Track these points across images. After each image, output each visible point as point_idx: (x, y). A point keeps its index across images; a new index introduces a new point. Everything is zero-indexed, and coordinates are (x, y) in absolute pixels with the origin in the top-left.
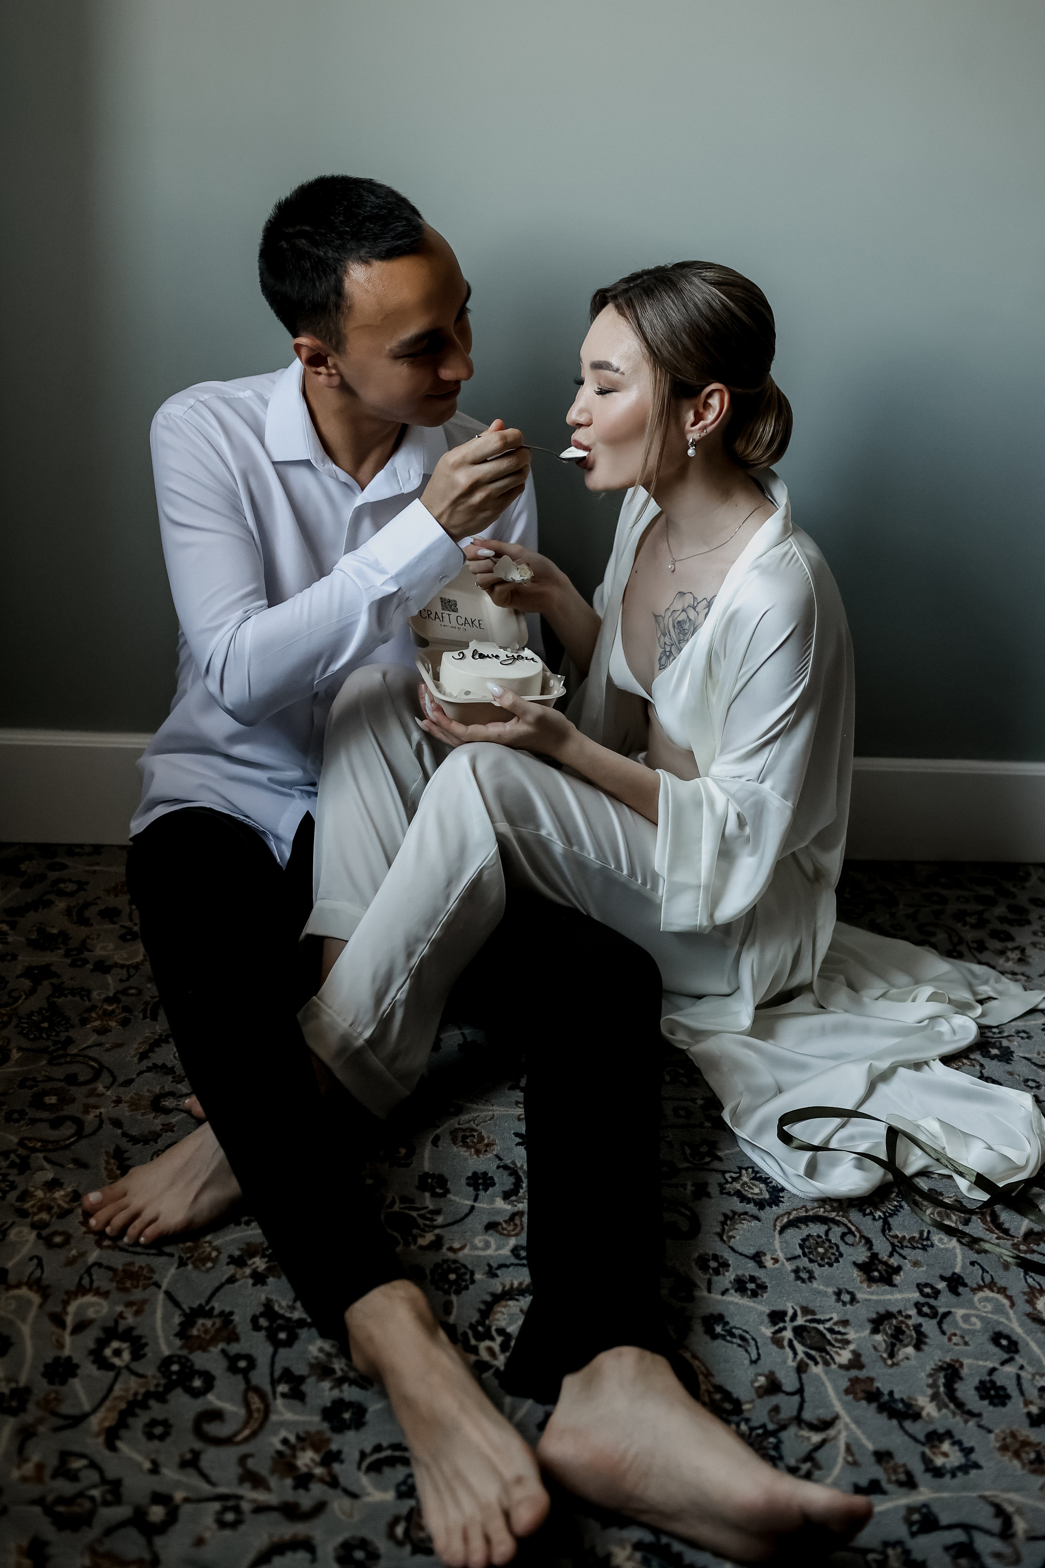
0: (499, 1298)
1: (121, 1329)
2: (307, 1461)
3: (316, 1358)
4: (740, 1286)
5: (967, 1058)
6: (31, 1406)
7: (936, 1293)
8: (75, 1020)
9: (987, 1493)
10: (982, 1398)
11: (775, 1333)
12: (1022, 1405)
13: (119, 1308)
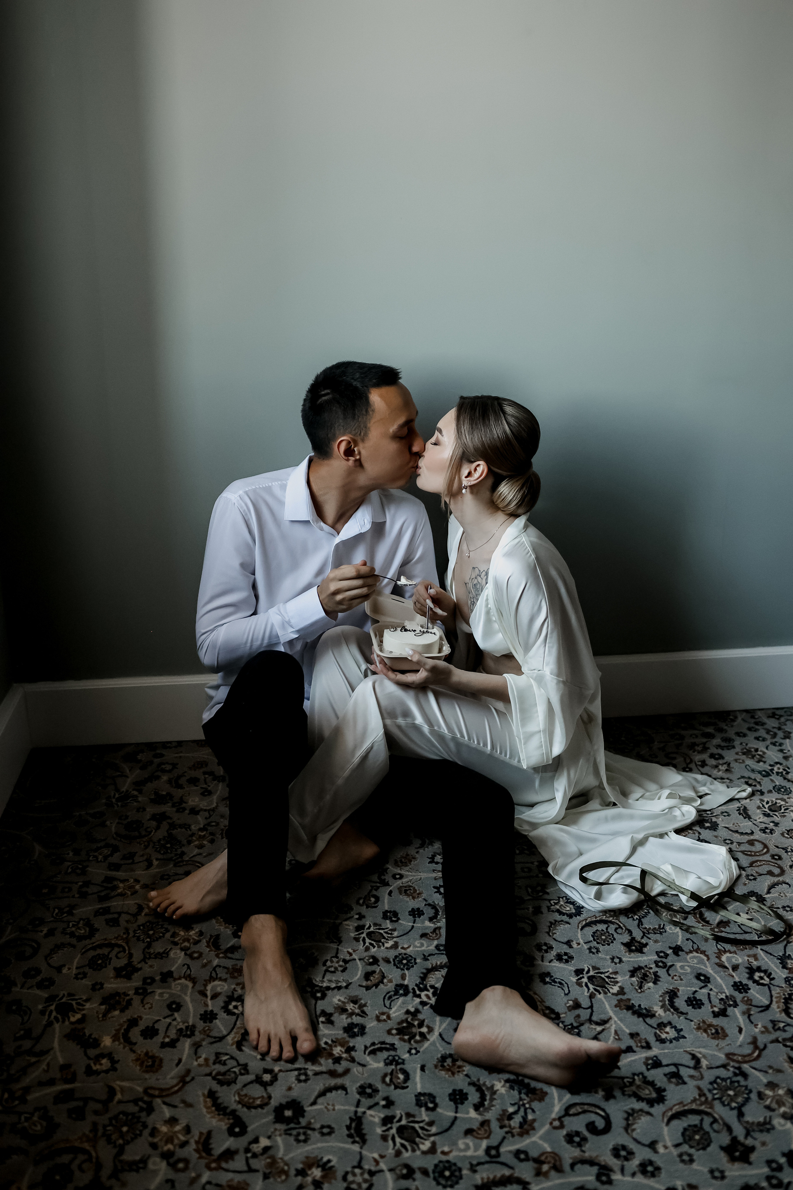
0: (429, 971)
1: (236, 996)
2: (338, 1051)
3: (337, 1004)
4: (559, 958)
5: (691, 829)
6: (197, 1033)
7: (667, 956)
8: (185, 842)
9: (688, 1049)
10: (688, 1005)
11: (577, 980)
12: (710, 1008)
13: (233, 987)
